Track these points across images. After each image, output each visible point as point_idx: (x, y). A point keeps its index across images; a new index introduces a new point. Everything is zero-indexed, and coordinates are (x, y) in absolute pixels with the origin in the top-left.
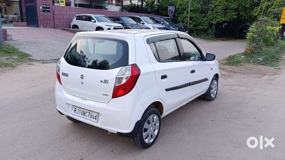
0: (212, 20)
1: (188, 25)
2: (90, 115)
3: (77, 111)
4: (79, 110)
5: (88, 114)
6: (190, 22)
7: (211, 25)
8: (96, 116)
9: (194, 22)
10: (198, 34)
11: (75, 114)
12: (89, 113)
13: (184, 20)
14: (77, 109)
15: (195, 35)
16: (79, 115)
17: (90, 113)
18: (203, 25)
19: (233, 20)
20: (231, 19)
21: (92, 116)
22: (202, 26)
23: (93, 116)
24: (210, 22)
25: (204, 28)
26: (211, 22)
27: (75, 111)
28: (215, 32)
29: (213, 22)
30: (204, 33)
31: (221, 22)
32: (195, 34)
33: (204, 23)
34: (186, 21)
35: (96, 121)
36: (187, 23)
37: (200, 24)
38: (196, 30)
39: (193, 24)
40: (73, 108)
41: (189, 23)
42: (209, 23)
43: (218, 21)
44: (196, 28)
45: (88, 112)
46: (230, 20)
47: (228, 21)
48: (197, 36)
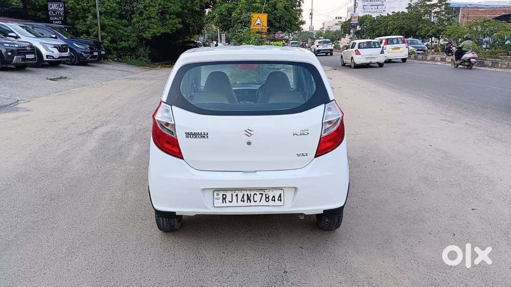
0: (142, 31)
1: (100, 39)
2: (264, 197)
3: (228, 198)
4: (234, 195)
5: (258, 198)
6: (104, 34)
7: (141, 39)
8: (280, 195)
9: (110, 34)
10: (121, 55)
11: (224, 204)
12: (260, 194)
13: (90, 30)
14: (229, 194)
15: (116, 59)
16: (237, 205)
17: (262, 194)
18: (128, 40)
19: (176, 31)
20: (174, 30)
21: (270, 198)
22: (125, 41)
23: (274, 197)
24: (140, 34)
25: (129, 45)
26: (142, 36)
27: (224, 199)
28: (150, 52)
29: (144, 36)
30: (130, 55)
31: (158, 34)
32: (115, 55)
33: (128, 36)
34: (95, 33)
35: (281, 203)
36: (96, 36)
37: (122, 37)
38: (115, 49)
39: (109, 38)
40: (218, 195)
41: (102, 36)
42: (138, 36)
43: (154, 33)
44: (114, 45)
45: (258, 193)
46: (172, 32)
47: (168, 34)
48: (120, 60)
